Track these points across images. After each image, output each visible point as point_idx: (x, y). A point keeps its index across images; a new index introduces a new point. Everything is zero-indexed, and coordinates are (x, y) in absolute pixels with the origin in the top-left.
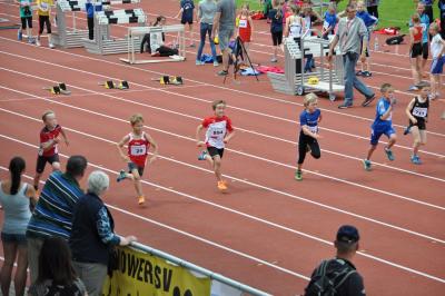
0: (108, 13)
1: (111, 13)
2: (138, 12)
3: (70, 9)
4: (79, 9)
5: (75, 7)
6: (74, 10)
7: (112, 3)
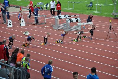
0: (70, 19)
1: (71, 19)
2: (79, 19)
3: (59, 18)
4: (61, 18)
5: (60, 18)
6: (60, 19)
7: (71, 16)
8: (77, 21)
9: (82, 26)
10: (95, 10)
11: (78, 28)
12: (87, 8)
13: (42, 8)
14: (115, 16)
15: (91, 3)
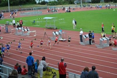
1: (24, 30)
5: (19, 29)
7: (24, 28)
8: (28, 30)
9: (30, 33)
10: (36, 24)
11: (28, 34)
12: (32, 23)
13: (9, 24)
14: (47, 27)
15: (34, 21)
